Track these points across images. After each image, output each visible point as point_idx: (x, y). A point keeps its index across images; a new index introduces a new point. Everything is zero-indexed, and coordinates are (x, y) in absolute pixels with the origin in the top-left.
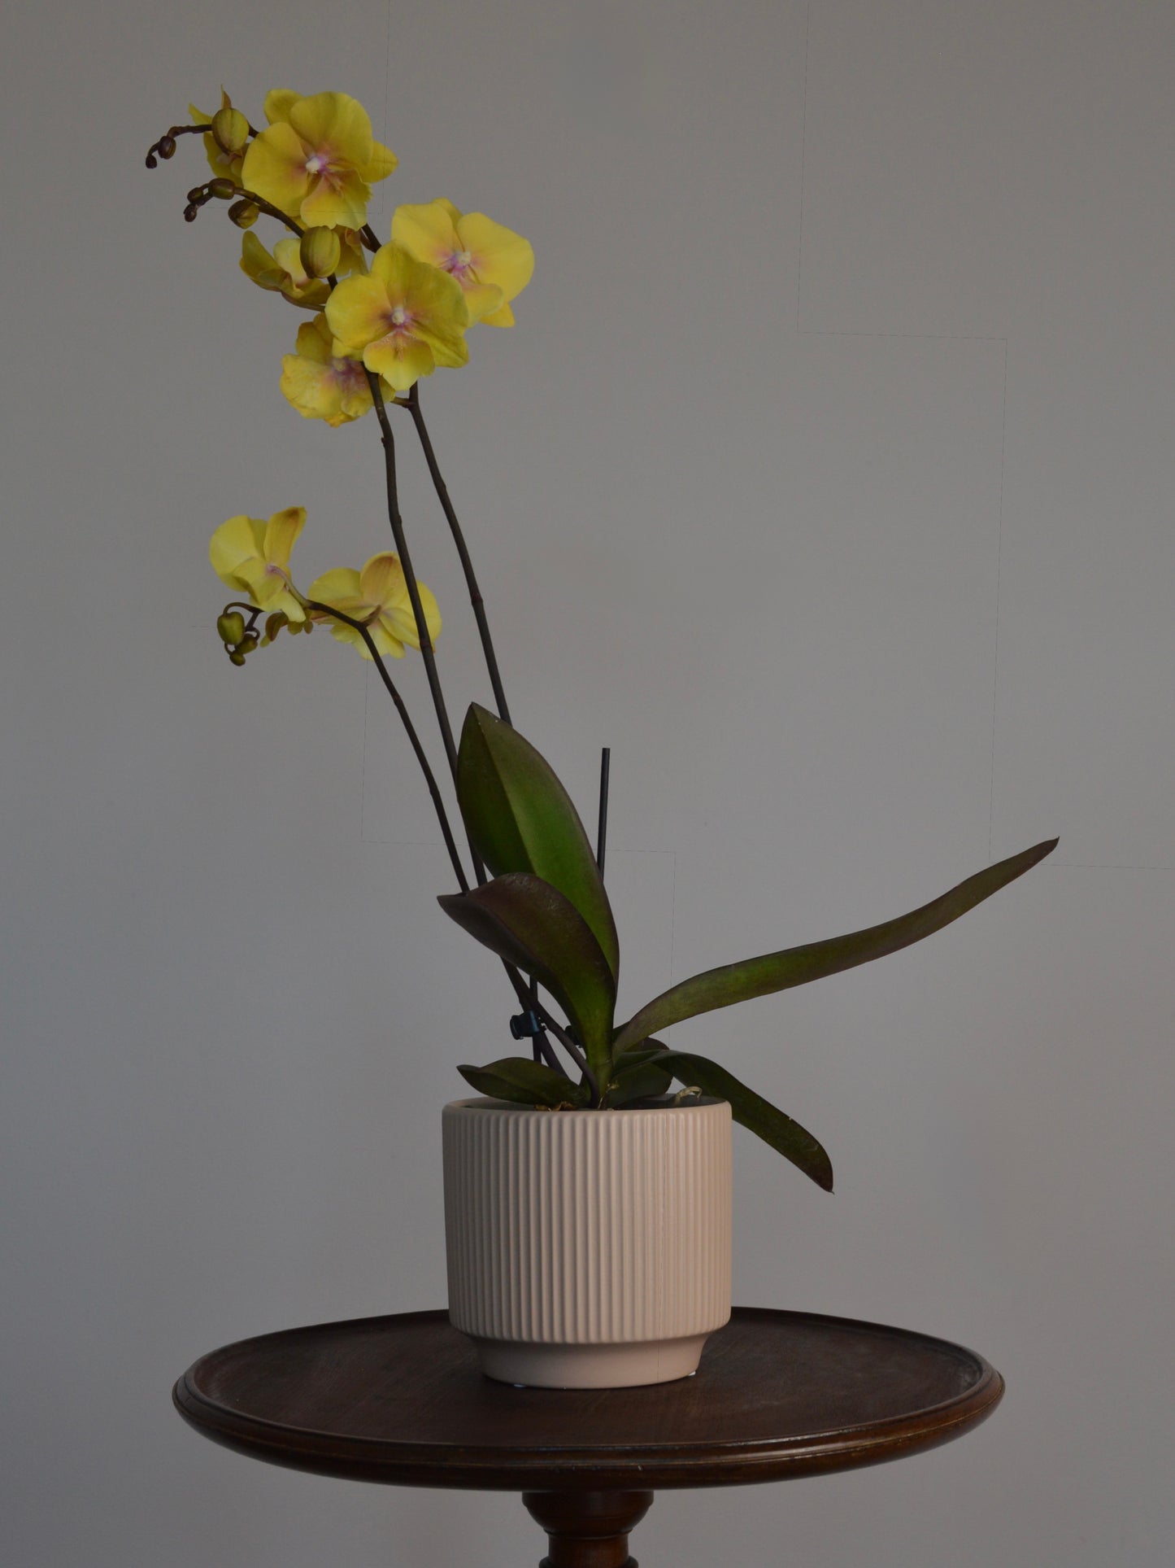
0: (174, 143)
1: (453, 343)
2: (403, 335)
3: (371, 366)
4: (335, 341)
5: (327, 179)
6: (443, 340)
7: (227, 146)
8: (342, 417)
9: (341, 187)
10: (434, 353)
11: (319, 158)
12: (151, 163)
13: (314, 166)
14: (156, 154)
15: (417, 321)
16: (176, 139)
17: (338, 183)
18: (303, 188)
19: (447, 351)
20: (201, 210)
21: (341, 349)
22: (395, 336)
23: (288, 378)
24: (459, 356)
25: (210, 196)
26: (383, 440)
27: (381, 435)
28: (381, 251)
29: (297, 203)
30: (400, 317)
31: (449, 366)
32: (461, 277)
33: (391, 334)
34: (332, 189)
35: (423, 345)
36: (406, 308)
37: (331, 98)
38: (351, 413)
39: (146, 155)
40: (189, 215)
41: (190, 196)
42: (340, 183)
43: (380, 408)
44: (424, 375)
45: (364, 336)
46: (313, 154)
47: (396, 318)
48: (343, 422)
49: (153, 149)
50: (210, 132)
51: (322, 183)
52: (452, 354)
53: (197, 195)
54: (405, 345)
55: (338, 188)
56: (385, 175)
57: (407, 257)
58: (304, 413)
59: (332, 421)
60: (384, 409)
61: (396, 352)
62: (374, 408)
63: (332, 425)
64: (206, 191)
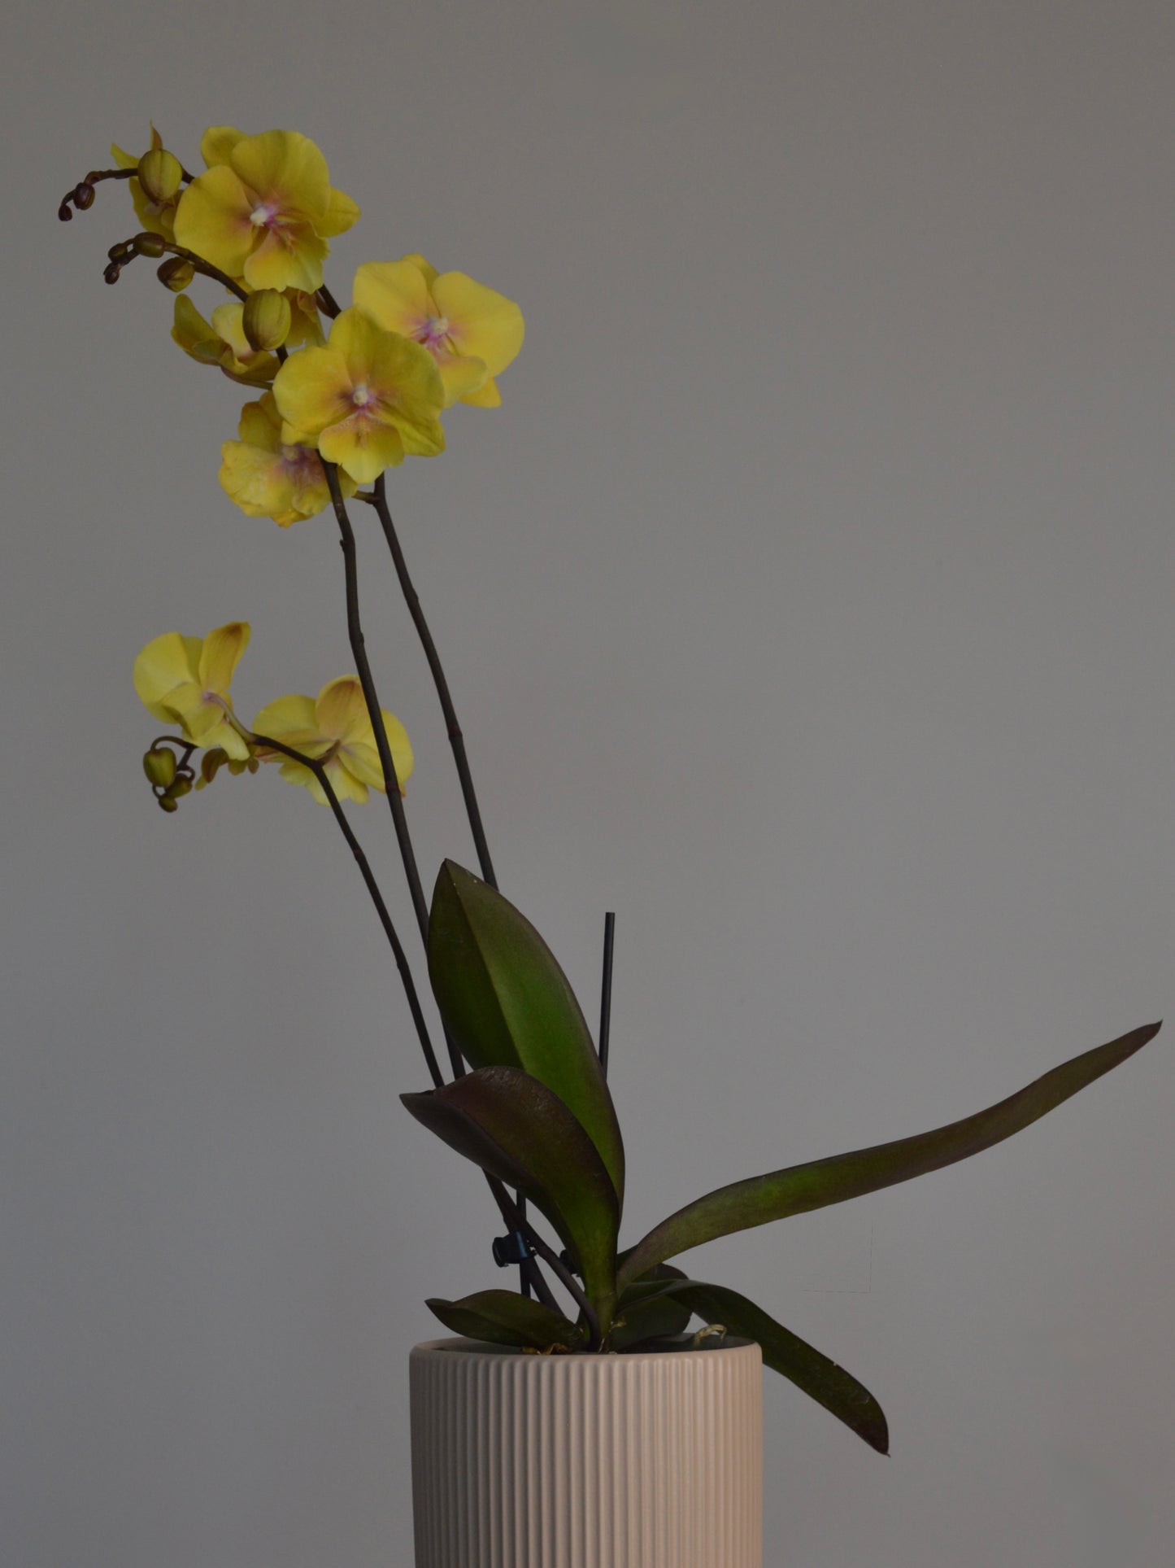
0: (92, 191)
1: (427, 427)
2: (366, 418)
3: (328, 454)
4: (285, 425)
5: (275, 233)
6: (415, 424)
7: (156, 195)
8: (293, 515)
9: (293, 242)
10: (404, 439)
11: (266, 208)
12: (65, 214)
13: (260, 217)
14: (71, 204)
15: (383, 401)
16: (97, 186)
17: (289, 238)
18: (247, 244)
19: (419, 437)
20: (124, 271)
21: (291, 434)
22: (357, 418)
23: (229, 469)
24: (434, 442)
25: (135, 253)
26: (341, 542)
27: (340, 537)
28: (340, 317)
29: (240, 261)
30: (363, 396)
31: (421, 454)
32: (438, 350)
33: (352, 416)
34: (282, 244)
35: (391, 430)
36: (370, 385)
37: (281, 138)
38: (305, 511)
39: (59, 205)
40: (111, 276)
41: (112, 253)
42: (291, 237)
43: (339, 505)
44: (391, 465)
45: (320, 419)
46: (258, 204)
47: (358, 399)
48: (295, 521)
49: (67, 199)
50: (136, 178)
51: (270, 239)
52: (426, 441)
53: (121, 253)
54: (369, 430)
55: (289, 243)
56: (345, 228)
57: (371, 325)
58: (248, 511)
59: (280, 521)
60: (343, 506)
61: (358, 437)
62: (331, 504)
63: (280, 525)
64: (130, 248)
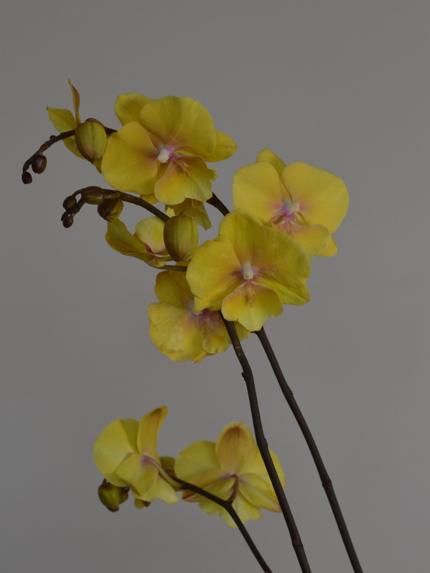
0: (44, 158)
1: (298, 288)
2: (252, 285)
3: (228, 316)
4: (196, 299)
5: (174, 163)
6: (288, 286)
7: (91, 157)
8: (204, 354)
9: (188, 168)
10: (279, 294)
11: (167, 149)
12: (27, 179)
13: (164, 157)
14: (30, 170)
15: (262, 273)
16: (45, 153)
17: (185, 166)
18: (154, 172)
19: (289, 292)
20: (77, 217)
21: (200, 305)
22: (245, 287)
23: (155, 326)
24: (302, 297)
25: (82, 202)
26: (243, 374)
27: (241, 370)
28: (228, 215)
29: (150, 185)
30: (250, 274)
31: (292, 304)
32: (292, 222)
33: (242, 285)
34: (180, 170)
35: (270, 292)
36: (253, 264)
37: (176, 102)
38: (212, 352)
39: (22, 172)
40: (67, 221)
41: (66, 204)
42: (186, 165)
43: (238, 347)
44: (272, 316)
45: (220, 290)
46: (161, 146)
47: (247, 277)
48: (205, 356)
49: (26, 167)
50: (73, 137)
51: (171, 166)
52: (295, 295)
53: (72, 204)
54: (254, 292)
55: (185, 170)
56: (227, 156)
57: (250, 221)
58: (174, 357)
59: (196, 359)
60: (241, 348)
61: (247, 298)
62: (231, 346)
63: (196, 362)
64: (78, 197)
